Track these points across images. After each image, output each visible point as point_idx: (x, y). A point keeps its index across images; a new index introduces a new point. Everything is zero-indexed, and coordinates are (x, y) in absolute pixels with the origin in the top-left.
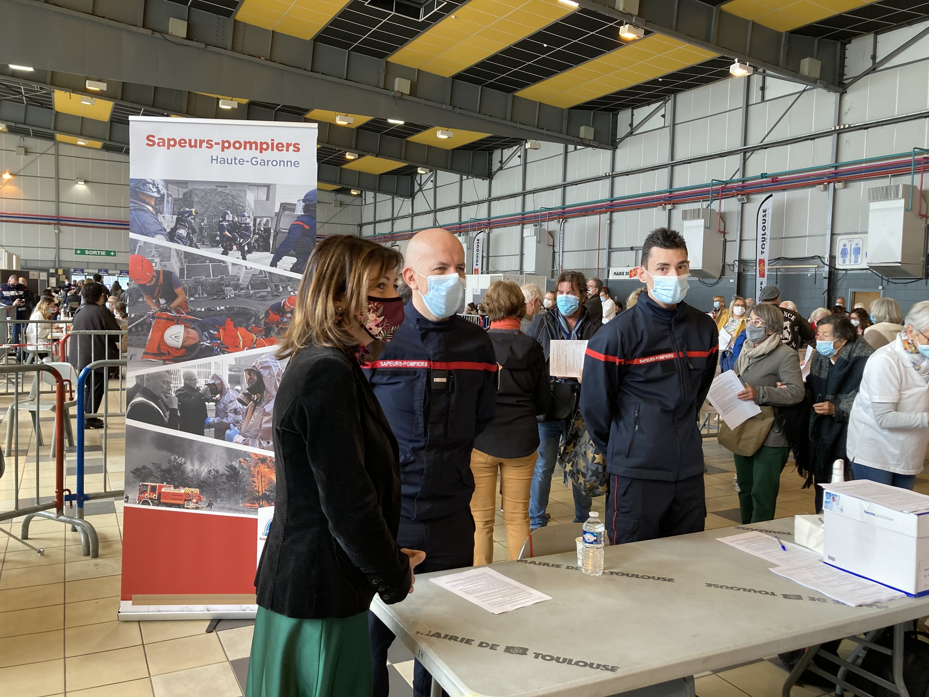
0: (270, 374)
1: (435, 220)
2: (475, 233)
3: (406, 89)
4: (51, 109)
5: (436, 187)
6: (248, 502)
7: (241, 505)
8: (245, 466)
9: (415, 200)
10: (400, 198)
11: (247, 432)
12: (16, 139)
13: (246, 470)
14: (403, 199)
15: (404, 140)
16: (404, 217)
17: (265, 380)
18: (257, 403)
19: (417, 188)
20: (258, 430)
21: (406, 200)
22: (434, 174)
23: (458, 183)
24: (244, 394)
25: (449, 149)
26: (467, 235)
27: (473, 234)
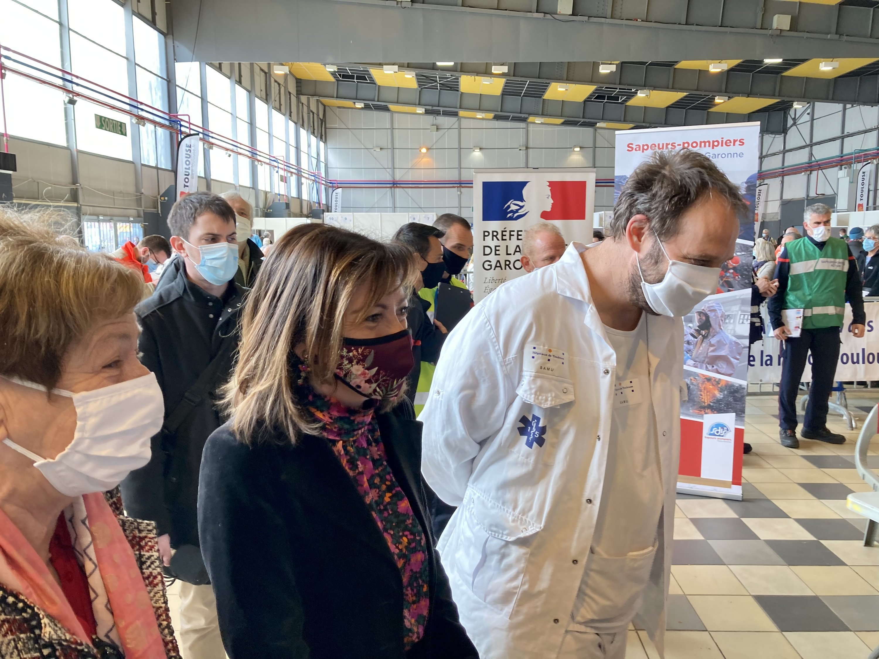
0: (715, 315)
1: (811, 155)
2: (860, 165)
3: (786, 26)
4: (458, 91)
5: (813, 119)
6: (696, 409)
7: (691, 411)
8: (695, 383)
9: (787, 135)
10: (770, 135)
11: (697, 358)
12: (430, 118)
13: (695, 386)
14: (774, 136)
15: (779, 76)
16: (774, 154)
17: (710, 319)
18: (704, 337)
19: (790, 122)
20: (705, 357)
21: (777, 136)
22: (811, 106)
23: (841, 113)
24: (696, 330)
25: (830, 78)
26: (850, 168)
27: (857, 166)
